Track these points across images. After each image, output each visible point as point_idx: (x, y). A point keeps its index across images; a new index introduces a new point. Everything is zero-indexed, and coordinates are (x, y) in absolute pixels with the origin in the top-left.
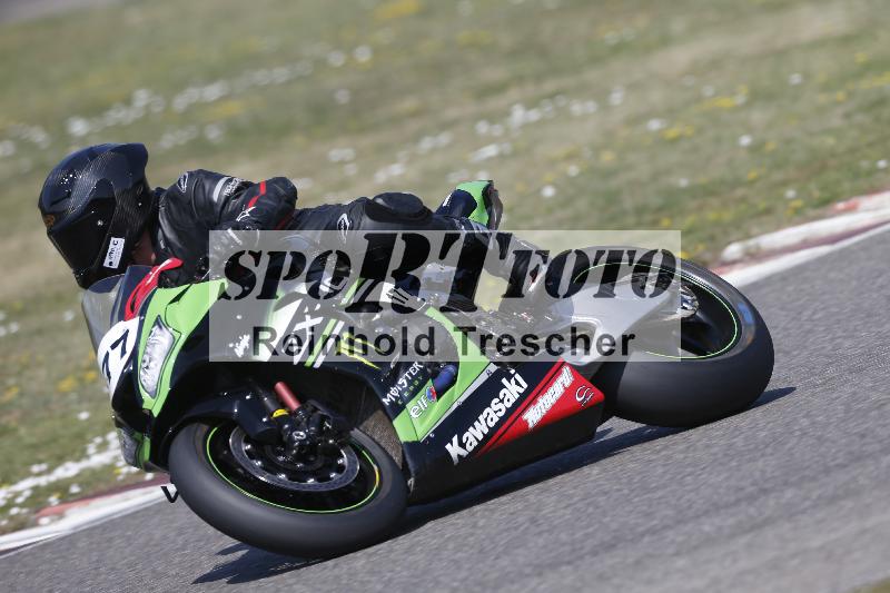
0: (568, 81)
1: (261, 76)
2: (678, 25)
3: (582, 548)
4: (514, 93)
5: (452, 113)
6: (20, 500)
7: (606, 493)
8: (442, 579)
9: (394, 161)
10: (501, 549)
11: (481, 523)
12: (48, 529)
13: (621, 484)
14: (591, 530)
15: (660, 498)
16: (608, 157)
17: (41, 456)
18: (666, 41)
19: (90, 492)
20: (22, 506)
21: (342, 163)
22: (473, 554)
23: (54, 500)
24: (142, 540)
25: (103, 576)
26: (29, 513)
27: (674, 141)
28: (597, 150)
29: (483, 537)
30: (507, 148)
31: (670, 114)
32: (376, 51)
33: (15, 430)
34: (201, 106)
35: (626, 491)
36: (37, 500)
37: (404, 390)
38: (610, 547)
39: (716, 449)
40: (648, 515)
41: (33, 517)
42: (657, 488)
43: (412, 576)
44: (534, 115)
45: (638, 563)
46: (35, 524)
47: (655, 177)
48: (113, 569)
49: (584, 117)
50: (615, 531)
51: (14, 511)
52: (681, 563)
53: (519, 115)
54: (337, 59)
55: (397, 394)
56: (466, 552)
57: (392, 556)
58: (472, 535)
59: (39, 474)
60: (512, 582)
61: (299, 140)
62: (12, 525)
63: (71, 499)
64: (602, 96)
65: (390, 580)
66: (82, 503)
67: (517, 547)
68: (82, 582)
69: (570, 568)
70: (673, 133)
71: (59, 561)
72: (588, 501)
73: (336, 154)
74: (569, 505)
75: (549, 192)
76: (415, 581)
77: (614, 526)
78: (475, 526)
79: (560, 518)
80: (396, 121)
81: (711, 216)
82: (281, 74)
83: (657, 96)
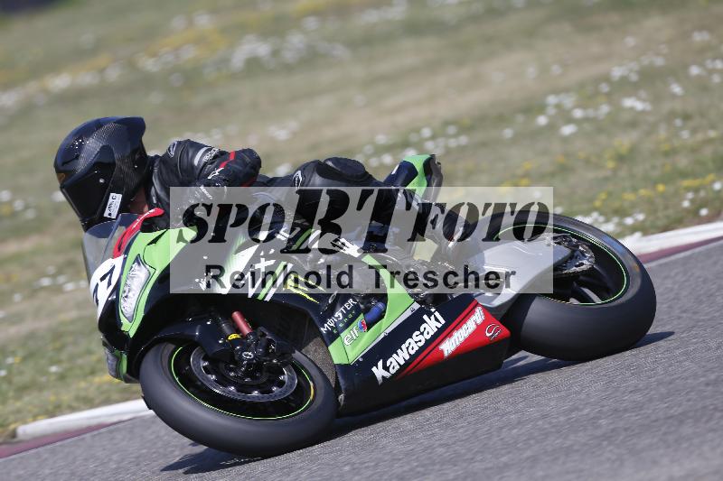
37: (339, 322)
55: (333, 325)
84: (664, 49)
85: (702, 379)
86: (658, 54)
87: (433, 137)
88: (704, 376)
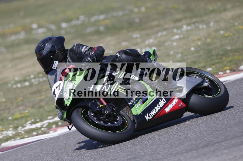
0: (198, 19)
1: (115, 14)
2: (229, 6)
3: (199, 146)
4: (184, 22)
5: (167, 26)
6: (44, 126)
7: (206, 131)
8: (160, 152)
9: (151, 38)
10: (176, 145)
11: (172, 138)
12: (52, 134)
13: (210, 129)
14: (201, 141)
15: (221, 133)
16: (209, 40)
17: (51, 114)
18: (225, 10)
19: (64, 125)
20: (45, 128)
21: (137, 38)
22: (169, 146)
23: (54, 126)
24: (78, 138)
25: (67, 148)
26: (47, 130)
27: (227, 37)
28: (206, 38)
29: (172, 142)
30: (182, 36)
31: (226, 29)
32: (146, 8)
33: (44, 107)
34: (98, 21)
35: (211, 131)
36: (49, 126)
37: (134, 101)
38: (206, 146)
39: (236, 121)
40: (217, 138)
41: (48, 131)
42: (219, 131)
43: (152, 151)
44: (189, 28)
45: (214, 151)
46: (48, 133)
47: (221, 46)
48: (70, 146)
49: (203, 29)
50: (208, 142)
51: (43, 129)
52: (226, 151)
53: (185, 27)
54: (136, 10)
55: (132, 102)
56: (167, 145)
57: (147, 146)
58: (169, 141)
59: (50, 119)
60: (180, 154)
61: (125, 31)
62: (42, 133)
63: (59, 126)
64: (208, 24)
65: (146, 152)
66: (61, 128)
67: (181, 145)
68: (61, 149)
69: (195, 151)
70: (226, 35)
71: (55, 143)
72: (201, 133)
73: (135, 36)
74: (195, 134)
75: (193, 49)
76: (153, 153)
77: (208, 140)
78: (170, 138)
79: (193, 137)
80: (151, 28)
81: (236, 58)
82: (120, 13)
83: (222, 24)
84: (112, 48)
85: (126, 158)
86: (111, 50)
87: (34, 78)
88: (126, 157)
